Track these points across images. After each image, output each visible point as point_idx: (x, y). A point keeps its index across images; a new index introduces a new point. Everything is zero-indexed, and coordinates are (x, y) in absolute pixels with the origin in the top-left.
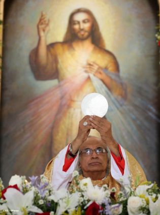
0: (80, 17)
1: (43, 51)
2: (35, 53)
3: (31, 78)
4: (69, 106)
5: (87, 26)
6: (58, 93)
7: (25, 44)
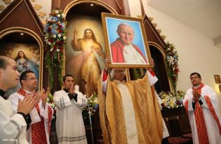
0: (88, 31)
1: (76, 41)
5: (90, 34)
6: (82, 55)
7: (70, 39)
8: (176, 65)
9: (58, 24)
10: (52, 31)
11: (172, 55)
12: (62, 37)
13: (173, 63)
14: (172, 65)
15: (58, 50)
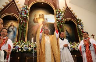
0: (41, 15)
1: (35, 19)
2: (34, 19)
3: (33, 23)
4: (39, 27)
5: (42, 16)
7: (33, 18)
8: (82, 29)
9: (25, 11)
10: (22, 14)
11: (80, 24)
12: (26, 16)
13: (81, 28)
14: (80, 29)
15: (24, 22)
